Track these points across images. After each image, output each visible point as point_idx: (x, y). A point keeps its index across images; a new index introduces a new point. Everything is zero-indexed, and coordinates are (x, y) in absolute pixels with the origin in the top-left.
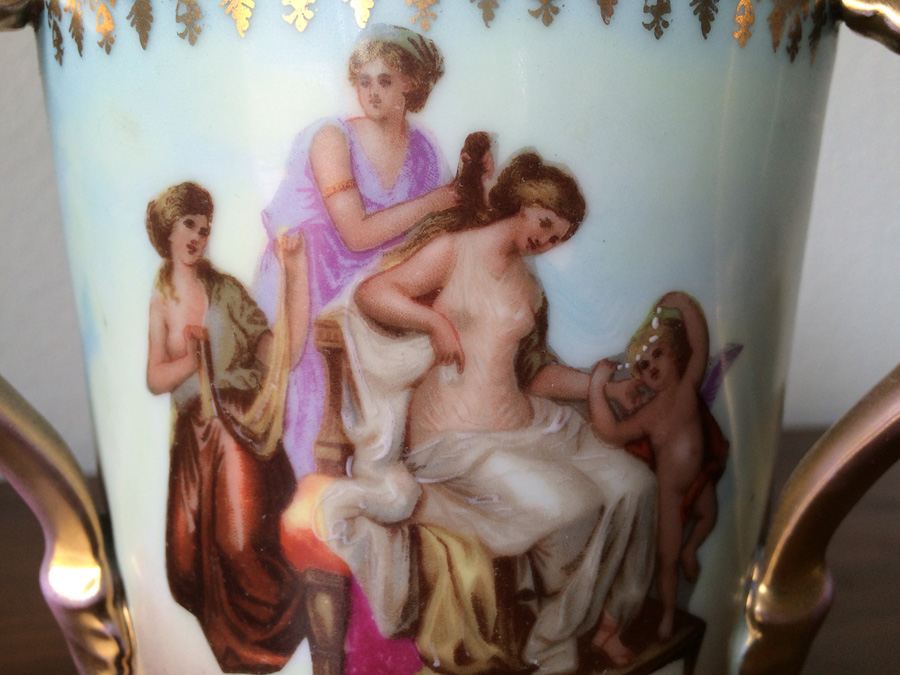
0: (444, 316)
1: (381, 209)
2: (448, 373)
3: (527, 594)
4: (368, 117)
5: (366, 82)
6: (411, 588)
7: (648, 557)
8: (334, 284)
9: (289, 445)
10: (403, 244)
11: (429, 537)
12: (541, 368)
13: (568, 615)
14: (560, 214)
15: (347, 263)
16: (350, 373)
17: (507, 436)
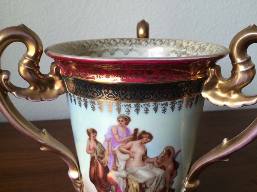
0: (131, 152)
1: (122, 137)
2: (132, 159)
3: (144, 188)
4: (120, 125)
5: (120, 121)
6: (126, 186)
7: (164, 182)
8: (115, 146)
9: (108, 166)
10: (125, 142)
11: (129, 180)
12: (146, 159)
13: (150, 191)
14: (149, 138)
15: (117, 144)
16: (117, 158)
17: (141, 168)
